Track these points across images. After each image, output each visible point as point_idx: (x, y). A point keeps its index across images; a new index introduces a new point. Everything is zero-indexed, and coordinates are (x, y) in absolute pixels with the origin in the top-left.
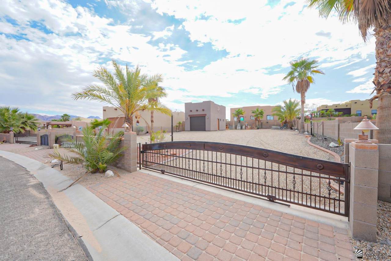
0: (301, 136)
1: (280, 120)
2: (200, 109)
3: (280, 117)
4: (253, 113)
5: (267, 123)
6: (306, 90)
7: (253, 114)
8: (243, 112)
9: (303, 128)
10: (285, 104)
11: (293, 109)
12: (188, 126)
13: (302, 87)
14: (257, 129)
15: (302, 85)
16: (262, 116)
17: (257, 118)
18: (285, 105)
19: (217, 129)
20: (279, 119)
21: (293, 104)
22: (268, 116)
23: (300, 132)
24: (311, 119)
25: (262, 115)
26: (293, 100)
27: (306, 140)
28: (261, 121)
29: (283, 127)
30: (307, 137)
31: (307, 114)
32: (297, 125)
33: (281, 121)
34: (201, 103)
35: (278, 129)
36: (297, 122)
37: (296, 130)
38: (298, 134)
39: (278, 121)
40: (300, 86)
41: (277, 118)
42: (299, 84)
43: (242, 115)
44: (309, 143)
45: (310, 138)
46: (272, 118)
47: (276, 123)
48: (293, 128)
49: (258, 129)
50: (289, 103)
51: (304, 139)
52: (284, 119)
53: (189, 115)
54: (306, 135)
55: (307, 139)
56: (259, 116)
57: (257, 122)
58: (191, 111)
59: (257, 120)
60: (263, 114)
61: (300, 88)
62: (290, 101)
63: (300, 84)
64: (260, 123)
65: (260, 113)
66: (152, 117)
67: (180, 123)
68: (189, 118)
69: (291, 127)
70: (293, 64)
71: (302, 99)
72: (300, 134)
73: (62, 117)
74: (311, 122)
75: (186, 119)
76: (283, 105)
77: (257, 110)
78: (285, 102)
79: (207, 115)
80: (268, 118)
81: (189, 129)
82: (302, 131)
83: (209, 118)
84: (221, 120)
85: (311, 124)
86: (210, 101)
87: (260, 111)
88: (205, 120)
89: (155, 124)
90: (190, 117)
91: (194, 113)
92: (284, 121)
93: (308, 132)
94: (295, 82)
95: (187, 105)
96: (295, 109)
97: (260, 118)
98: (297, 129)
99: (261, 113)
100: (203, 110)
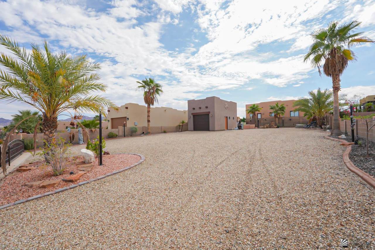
0: (333, 143)
1: (307, 117)
2: (203, 107)
3: (306, 113)
4: (272, 108)
5: (290, 120)
6: (341, 71)
7: (272, 111)
8: (259, 107)
9: (338, 127)
10: (312, 96)
11: (324, 102)
12: (191, 126)
13: (334, 66)
14: (276, 128)
15: (334, 62)
16: (283, 112)
17: (277, 115)
18: (311, 98)
19: (225, 128)
20: (305, 116)
21: (323, 96)
22: (291, 112)
23: (332, 134)
24: (351, 115)
25: (283, 110)
26: (323, 91)
27: (341, 152)
28: (282, 118)
29: (310, 125)
30: (343, 145)
31: (346, 107)
32: (330, 123)
33: (309, 118)
34: (205, 99)
35: (304, 127)
36: (330, 118)
37: (328, 131)
38: (328, 137)
39: (303, 118)
40: (330, 65)
41: (303, 114)
42: (328, 63)
43: (259, 112)
44: (348, 165)
45: (349, 148)
46: (297, 114)
47: (301, 121)
48: (323, 126)
49: (278, 127)
50: (317, 95)
51: (339, 150)
52: (312, 116)
53: (192, 114)
54: (342, 140)
55: (344, 151)
56: (279, 112)
57: (277, 119)
58: (194, 109)
59: (277, 117)
60: (285, 110)
61: (330, 68)
62: (319, 92)
63: (330, 62)
64: (281, 121)
65: (280, 108)
66: (148, 116)
67: (183, 122)
68: (192, 116)
69: (320, 125)
70: (316, 36)
71: (334, 85)
72: (331, 138)
73: (95, 118)
74: (351, 119)
75: (189, 118)
76: (309, 97)
77: (277, 106)
78: (311, 94)
79: (211, 112)
80: (292, 114)
81: (193, 129)
82: (336, 132)
83: (213, 116)
84: (229, 118)
85: (352, 122)
86: (214, 97)
87: (280, 106)
88: (209, 118)
89: (152, 124)
90: (194, 116)
91: (197, 111)
92: (312, 118)
93: (346, 134)
94: (323, 62)
95: (190, 102)
96: (327, 103)
97: (281, 115)
98: (330, 129)
99: (282, 109)
100: (207, 107)
